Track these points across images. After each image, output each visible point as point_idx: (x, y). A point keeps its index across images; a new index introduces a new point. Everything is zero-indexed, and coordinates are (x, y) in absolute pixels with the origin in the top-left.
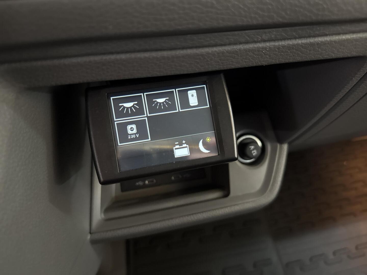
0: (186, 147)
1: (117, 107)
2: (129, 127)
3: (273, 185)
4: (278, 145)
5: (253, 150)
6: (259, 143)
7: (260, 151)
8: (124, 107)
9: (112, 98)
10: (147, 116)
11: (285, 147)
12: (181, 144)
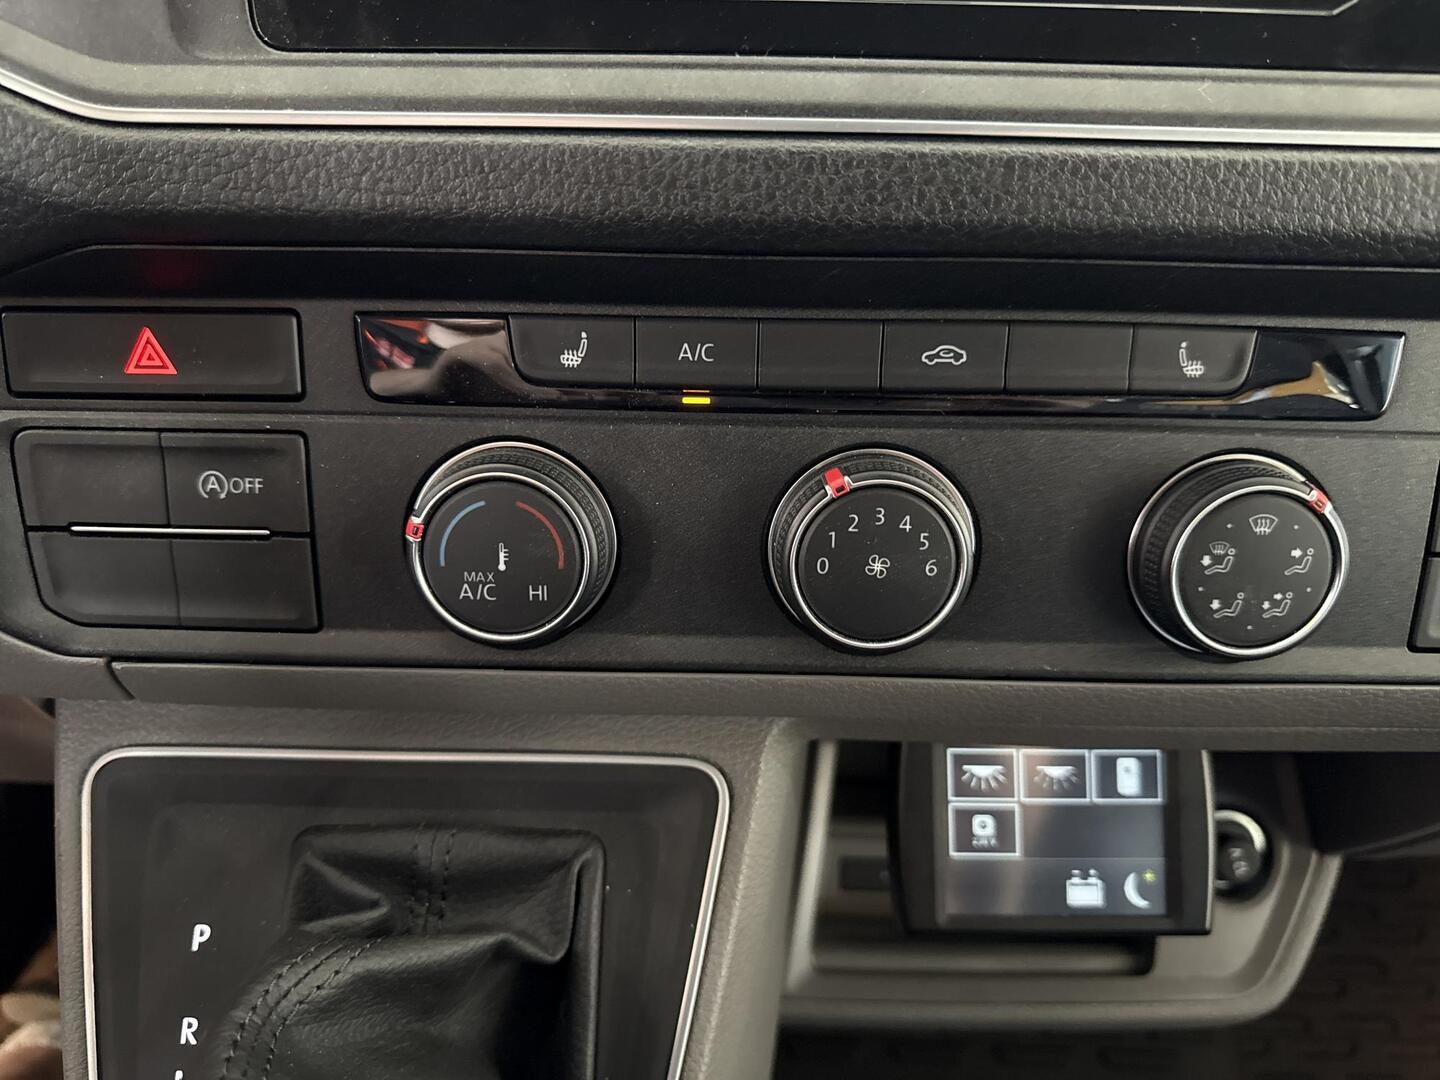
0: (1096, 885)
1: (959, 772)
2: (977, 820)
3: (1280, 968)
4: (1314, 857)
5: (1239, 859)
6: (1258, 837)
7: (1258, 863)
8: (973, 775)
9: (950, 751)
10: (1019, 802)
11: (1334, 865)
12: (1085, 876)
